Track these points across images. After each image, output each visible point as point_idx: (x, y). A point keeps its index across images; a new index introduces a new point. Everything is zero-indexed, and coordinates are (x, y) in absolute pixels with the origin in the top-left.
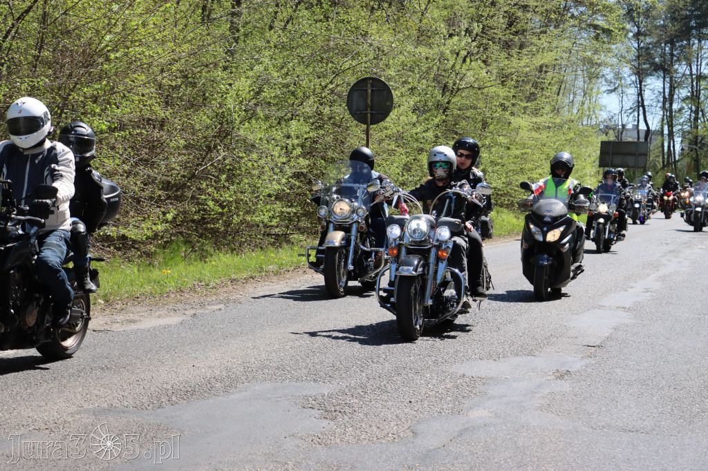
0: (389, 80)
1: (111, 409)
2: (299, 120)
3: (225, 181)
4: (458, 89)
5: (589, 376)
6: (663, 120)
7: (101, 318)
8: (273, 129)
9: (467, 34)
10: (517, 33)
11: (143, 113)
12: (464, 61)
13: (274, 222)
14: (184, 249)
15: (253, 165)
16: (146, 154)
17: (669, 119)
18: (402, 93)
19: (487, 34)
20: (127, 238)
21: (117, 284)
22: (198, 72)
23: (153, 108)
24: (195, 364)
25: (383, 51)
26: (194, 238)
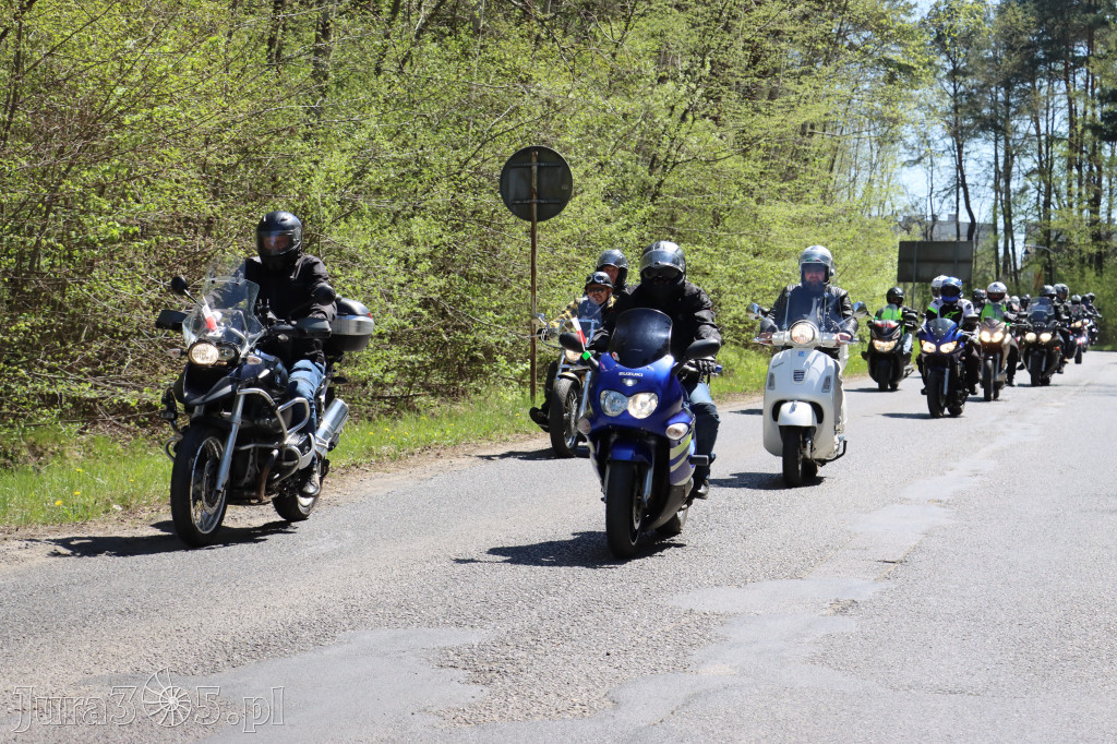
0: (566, 150)
1: (137, 675)
2: (425, 217)
4: (675, 164)
5: (885, 608)
6: (995, 206)
8: (385, 231)
9: (688, 76)
10: (764, 74)
11: (178, 209)
12: (683, 118)
13: (389, 378)
15: (354, 288)
17: (1006, 206)
18: (586, 171)
19: (717, 76)
20: (156, 407)
21: (141, 480)
22: (265, 143)
23: (194, 201)
24: (269, 603)
25: (556, 105)
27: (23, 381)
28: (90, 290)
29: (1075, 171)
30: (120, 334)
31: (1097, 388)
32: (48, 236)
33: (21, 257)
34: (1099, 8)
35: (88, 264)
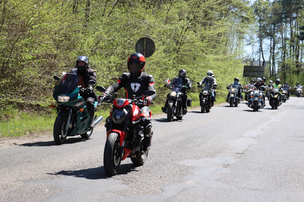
0: (154, 39)
1: (31, 180)
2: (115, 55)
4: (183, 43)
5: (237, 166)
6: (270, 57)
7: (28, 140)
8: (104, 59)
9: (187, 19)
10: (208, 19)
11: (47, 52)
12: (186, 31)
16: (48, 69)
17: (273, 57)
18: (159, 44)
19: (195, 19)
20: (40, 106)
21: (35, 125)
22: (71, 34)
23: (52, 49)
24: (68, 160)
25: (151, 26)
27: (3, 97)
28: (22, 73)
29: (292, 48)
30: (30, 85)
31: (296, 107)
32: (11, 58)
33: (4, 63)
34: (300, 4)
35: (22, 66)
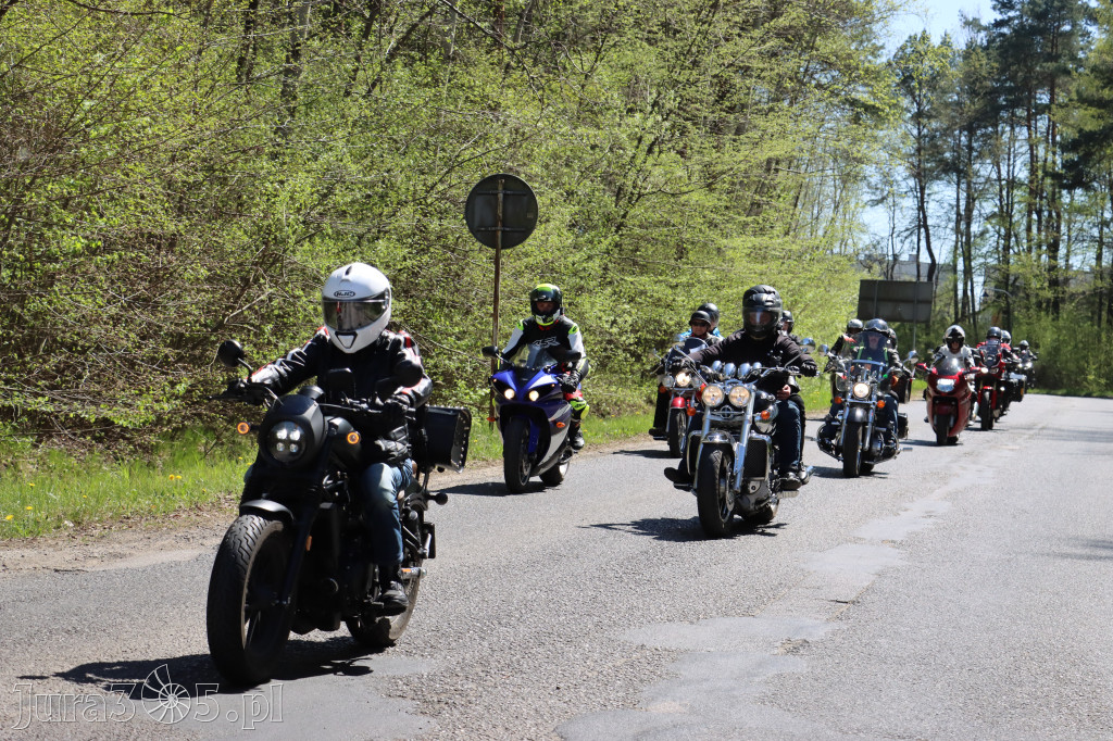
0: (530, 178)
2: (389, 239)
3: (272, 335)
4: (641, 195)
5: (837, 649)
6: (956, 248)
7: (68, 550)
8: (349, 253)
9: (656, 109)
10: (731, 109)
11: (141, 225)
12: (650, 151)
14: (204, 441)
15: (315, 309)
16: (145, 290)
17: (966, 247)
18: (552, 199)
19: (684, 111)
20: (113, 423)
21: (94, 496)
22: (231, 161)
23: (158, 218)
25: (524, 133)
26: (220, 423)
28: (50, 302)
29: (1035, 216)
30: (79, 348)
31: (1051, 432)
32: (10, 247)
34: (1061, 57)
35: (49, 277)
